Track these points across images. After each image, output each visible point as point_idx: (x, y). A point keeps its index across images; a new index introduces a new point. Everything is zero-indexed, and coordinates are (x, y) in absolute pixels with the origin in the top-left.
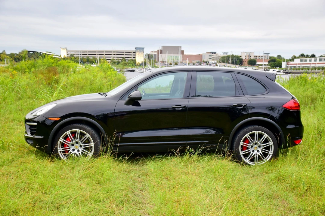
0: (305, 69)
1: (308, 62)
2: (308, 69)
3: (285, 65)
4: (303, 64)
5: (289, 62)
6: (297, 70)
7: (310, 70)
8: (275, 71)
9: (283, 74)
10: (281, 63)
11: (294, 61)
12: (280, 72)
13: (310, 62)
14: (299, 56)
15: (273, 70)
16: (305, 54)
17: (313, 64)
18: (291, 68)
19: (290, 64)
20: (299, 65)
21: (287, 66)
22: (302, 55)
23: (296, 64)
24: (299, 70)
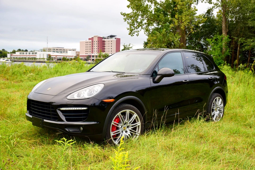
0: (24, 59)
1: (25, 54)
2: (26, 59)
3: (10, 56)
4: (22, 56)
5: (12, 54)
6: (18, 59)
7: (27, 60)
8: (4, 59)
9: (10, 61)
10: (7, 55)
11: (15, 53)
12: (8, 60)
13: (29, 55)
14: (18, 50)
15: (3, 59)
16: (21, 49)
17: (28, 56)
18: (14, 58)
19: (13, 55)
20: (20, 56)
21: (11, 56)
22: (19, 50)
23: (17, 55)
24: (20, 59)
